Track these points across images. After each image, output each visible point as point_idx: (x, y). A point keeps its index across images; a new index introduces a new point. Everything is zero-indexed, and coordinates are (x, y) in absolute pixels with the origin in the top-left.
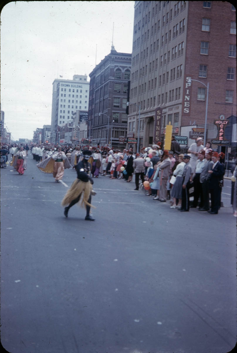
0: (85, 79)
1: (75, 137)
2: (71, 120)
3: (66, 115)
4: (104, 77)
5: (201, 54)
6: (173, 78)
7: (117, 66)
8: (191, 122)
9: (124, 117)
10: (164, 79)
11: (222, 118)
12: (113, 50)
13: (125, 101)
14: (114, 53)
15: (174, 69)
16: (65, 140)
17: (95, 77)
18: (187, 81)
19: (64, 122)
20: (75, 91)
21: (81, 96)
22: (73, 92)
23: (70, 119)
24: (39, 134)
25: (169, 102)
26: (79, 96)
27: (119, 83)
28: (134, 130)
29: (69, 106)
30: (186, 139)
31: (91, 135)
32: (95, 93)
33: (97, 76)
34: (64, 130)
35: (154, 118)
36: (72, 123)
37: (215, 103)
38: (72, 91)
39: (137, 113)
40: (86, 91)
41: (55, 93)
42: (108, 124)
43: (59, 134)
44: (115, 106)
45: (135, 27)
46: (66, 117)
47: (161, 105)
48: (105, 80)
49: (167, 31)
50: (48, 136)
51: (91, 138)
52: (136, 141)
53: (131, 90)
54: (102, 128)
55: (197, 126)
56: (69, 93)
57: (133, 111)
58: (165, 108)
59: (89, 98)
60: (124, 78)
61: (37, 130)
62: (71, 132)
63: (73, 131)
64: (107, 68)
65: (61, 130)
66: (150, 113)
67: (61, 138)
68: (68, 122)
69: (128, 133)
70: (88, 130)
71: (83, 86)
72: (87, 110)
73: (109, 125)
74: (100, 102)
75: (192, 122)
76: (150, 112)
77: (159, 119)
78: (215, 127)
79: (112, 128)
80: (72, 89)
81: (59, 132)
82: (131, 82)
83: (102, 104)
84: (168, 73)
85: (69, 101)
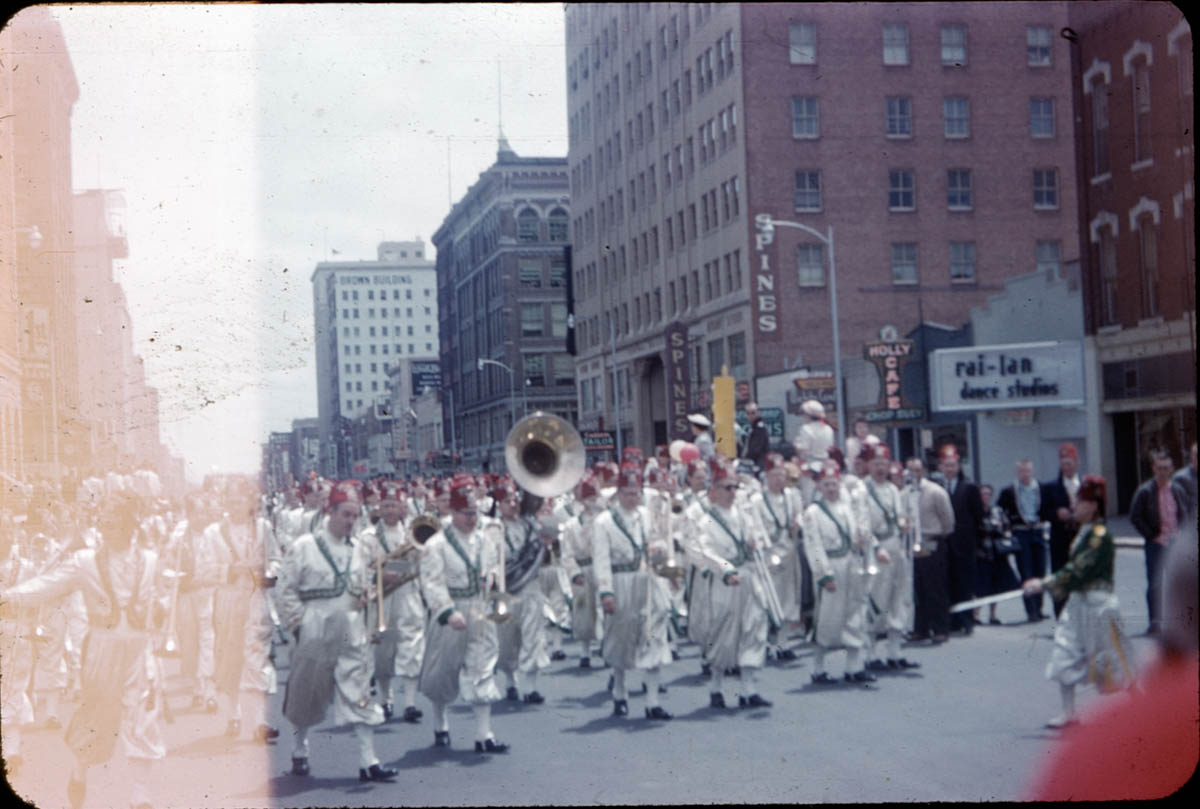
0: (419, 254)
1: (403, 449)
2: (383, 392)
3: (367, 378)
4: (482, 242)
5: (796, 136)
6: (711, 222)
7: (524, 201)
8: (786, 360)
9: (562, 366)
10: (682, 228)
11: (889, 336)
12: (505, 149)
13: (560, 312)
14: (508, 159)
15: (713, 192)
16: (371, 463)
17: (450, 244)
18: (758, 226)
19: (360, 403)
20: (390, 295)
21: (409, 311)
22: (383, 298)
23: (382, 390)
24: (279, 452)
25: (707, 301)
26: (403, 312)
27: (534, 257)
28: (601, 406)
29: (373, 348)
30: (778, 418)
31: (458, 437)
32: (456, 294)
33: (457, 238)
34: (364, 428)
35: (664, 358)
36: (388, 402)
37: (861, 290)
38: (377, 295)
39: (603, 350)
40: (427, 292)
41: (322, 308)
42: (513, 393)
43: (347, 444)
44: (529, 333)
45: (571, 70)
46: (367, 386)
47: (680, 316)
48: (485, 251)
49: (678, 74)
50: (311, 456)
51: (458, 447)
52: (611, 440)
53: (578, 273)
54: (494, 409)
55: (809, 369)
56: (371, 304)
57: (589, 342)
58: (696, 322)
59: (440, 316)
60: (549, 238)
61: (273, 437)
62: (389, 434)
63: (397, 428)
64: (490, 212)
65: (353, 432)
66: (646, 345)
67: (356, 459)
68: (373, 402)
69: (580, 417)
70: (446, 422)
71: (414, 275)
72: (434, 354)
73: (516, 396)
74: (477, 322)
75: (792, 360)
76: (648, 339)
77: (679, 360)
78: (870, 367)
79: (526, 406)
80: (377, 290)
81: (347, 438)
82: (574, 248)
83: (483, 329)
84: (693, 207)
85: (372, 331)
